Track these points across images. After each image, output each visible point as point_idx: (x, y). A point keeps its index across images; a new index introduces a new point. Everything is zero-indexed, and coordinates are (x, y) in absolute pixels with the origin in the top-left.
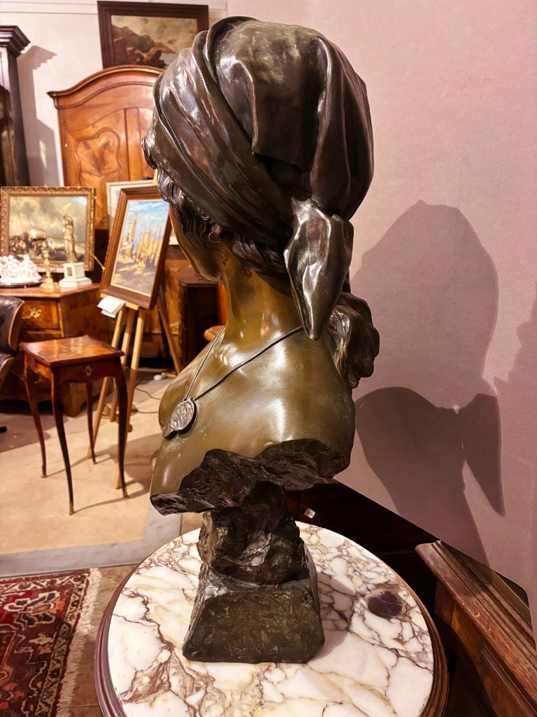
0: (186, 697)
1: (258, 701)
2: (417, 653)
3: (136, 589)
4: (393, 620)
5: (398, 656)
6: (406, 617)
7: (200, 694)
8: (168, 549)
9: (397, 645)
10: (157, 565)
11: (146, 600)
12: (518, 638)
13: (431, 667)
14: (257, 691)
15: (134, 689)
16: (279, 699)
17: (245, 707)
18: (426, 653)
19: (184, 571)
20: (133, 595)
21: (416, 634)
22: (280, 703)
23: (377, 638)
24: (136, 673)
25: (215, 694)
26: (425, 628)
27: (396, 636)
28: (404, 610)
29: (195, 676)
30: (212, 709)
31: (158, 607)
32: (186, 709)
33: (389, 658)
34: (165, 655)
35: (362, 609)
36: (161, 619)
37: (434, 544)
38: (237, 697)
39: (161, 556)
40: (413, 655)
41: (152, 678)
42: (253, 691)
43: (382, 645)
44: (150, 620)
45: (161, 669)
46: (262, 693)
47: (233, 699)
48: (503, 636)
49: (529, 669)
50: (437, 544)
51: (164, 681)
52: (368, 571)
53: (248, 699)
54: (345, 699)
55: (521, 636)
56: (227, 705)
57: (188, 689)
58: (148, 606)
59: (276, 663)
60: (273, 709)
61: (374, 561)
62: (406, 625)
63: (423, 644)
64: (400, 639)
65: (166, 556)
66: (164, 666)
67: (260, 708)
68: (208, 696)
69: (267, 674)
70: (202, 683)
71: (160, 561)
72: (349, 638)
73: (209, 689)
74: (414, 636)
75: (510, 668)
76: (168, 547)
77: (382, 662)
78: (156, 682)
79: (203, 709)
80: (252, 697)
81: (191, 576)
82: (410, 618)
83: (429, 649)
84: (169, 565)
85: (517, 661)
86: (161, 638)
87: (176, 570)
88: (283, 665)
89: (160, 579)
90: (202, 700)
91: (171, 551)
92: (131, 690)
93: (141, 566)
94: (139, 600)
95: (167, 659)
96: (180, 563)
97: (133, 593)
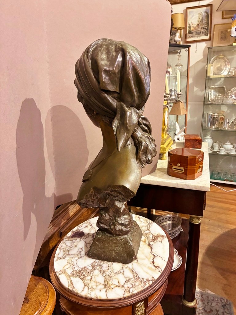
8: (134, 288)
11: (153, 263)
19: (133, 271)
20: (158, 267)
66: (153, 241)
81: (131, 268)
84: (138, 277)
86: (151, 248)
87: (136, 273)
91: (133, 286)
97: (157, 268)
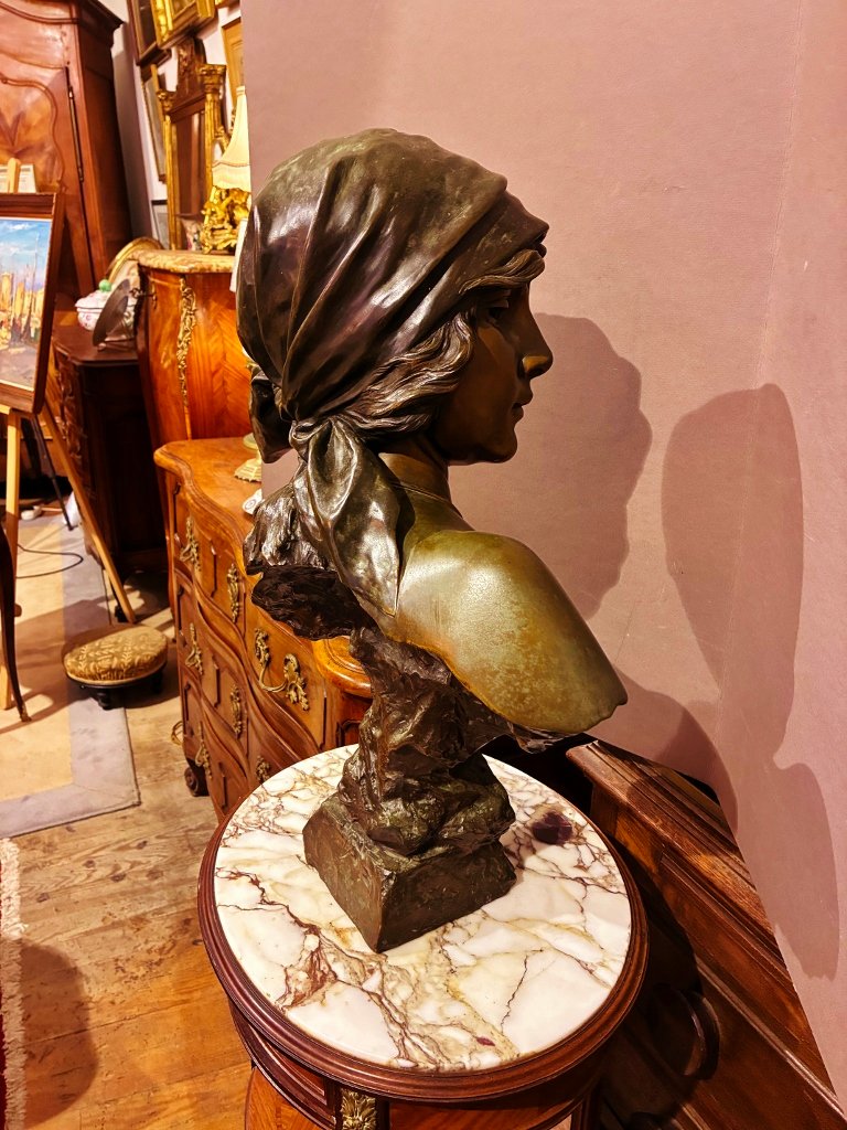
0: (360, 984)
1: (448, 969)
2: (605, 877)
3: (234, 867)
4: (567, 845)
5: (586, 885)
6: (580, 840)
7: (377, 975)
9: (581, 874)
10: (247, 831)
12: (709, 841)
13: (623, 890)
14: (442, 958)
15: (293, 990)
16: (470, 961)
17: (436, 979)
18: (614, 875)
21: (597, 856)
22: (474, 966)
23: (555, 870)
24: (285, 970)
25: (394, 972)
26: (605, 848)
27: (576, 863)
28: (575, 831)
29: (361, 958)
30: (398, 989)
31: (274, 885)
32: (368, 997)
33: (576, 890)
34: (312, 942)
35: (528, 839)
36: (286, 898)
37: (589, 745)
38: (422, 970)
39: (246, 817)
40: (601, 881)
41: (309, 972)
42: (438, 959)
43: (563, 876)
44: (272, 903)
45: (315, 958)
46: (449, 960)
47: (419, 974)
48: (692, 841)
49: (729, 874)
50: (594, 745)
51: (326, 971)
52: (519, 791)
53: (435, 969)
54: (544, 945)
55: (712, 839)
56: (414, 982)
57: (359, 974)
58: (261, 885)
59: (451, 921)
60: (468, 974)
61: (522, 778)
62: (583, 848)
63: (607, 867)
64: (581, 866)
65: (253, 817)
67: (453, 976)
68: (388, 976)
69: (446, 937)
70: (374, 964)
71: (247, 824)
72: (525, 875)
73: (385, 968)
74: (596, 859)
75: (707, 875)
76: (250, 804)
77: (569, 896)
78: (315, 976)
79: (387, 994)
80: (440, 966)
82: (585, 839)
83: (616, 871)
85: (714, 867)
88: (460, 921)
89: (261, 848)
90: (383, 983)
92: (290, 992)
93: (225, 836)
94: (245, 880)
95: (317, 946)
96: (278, 822)
